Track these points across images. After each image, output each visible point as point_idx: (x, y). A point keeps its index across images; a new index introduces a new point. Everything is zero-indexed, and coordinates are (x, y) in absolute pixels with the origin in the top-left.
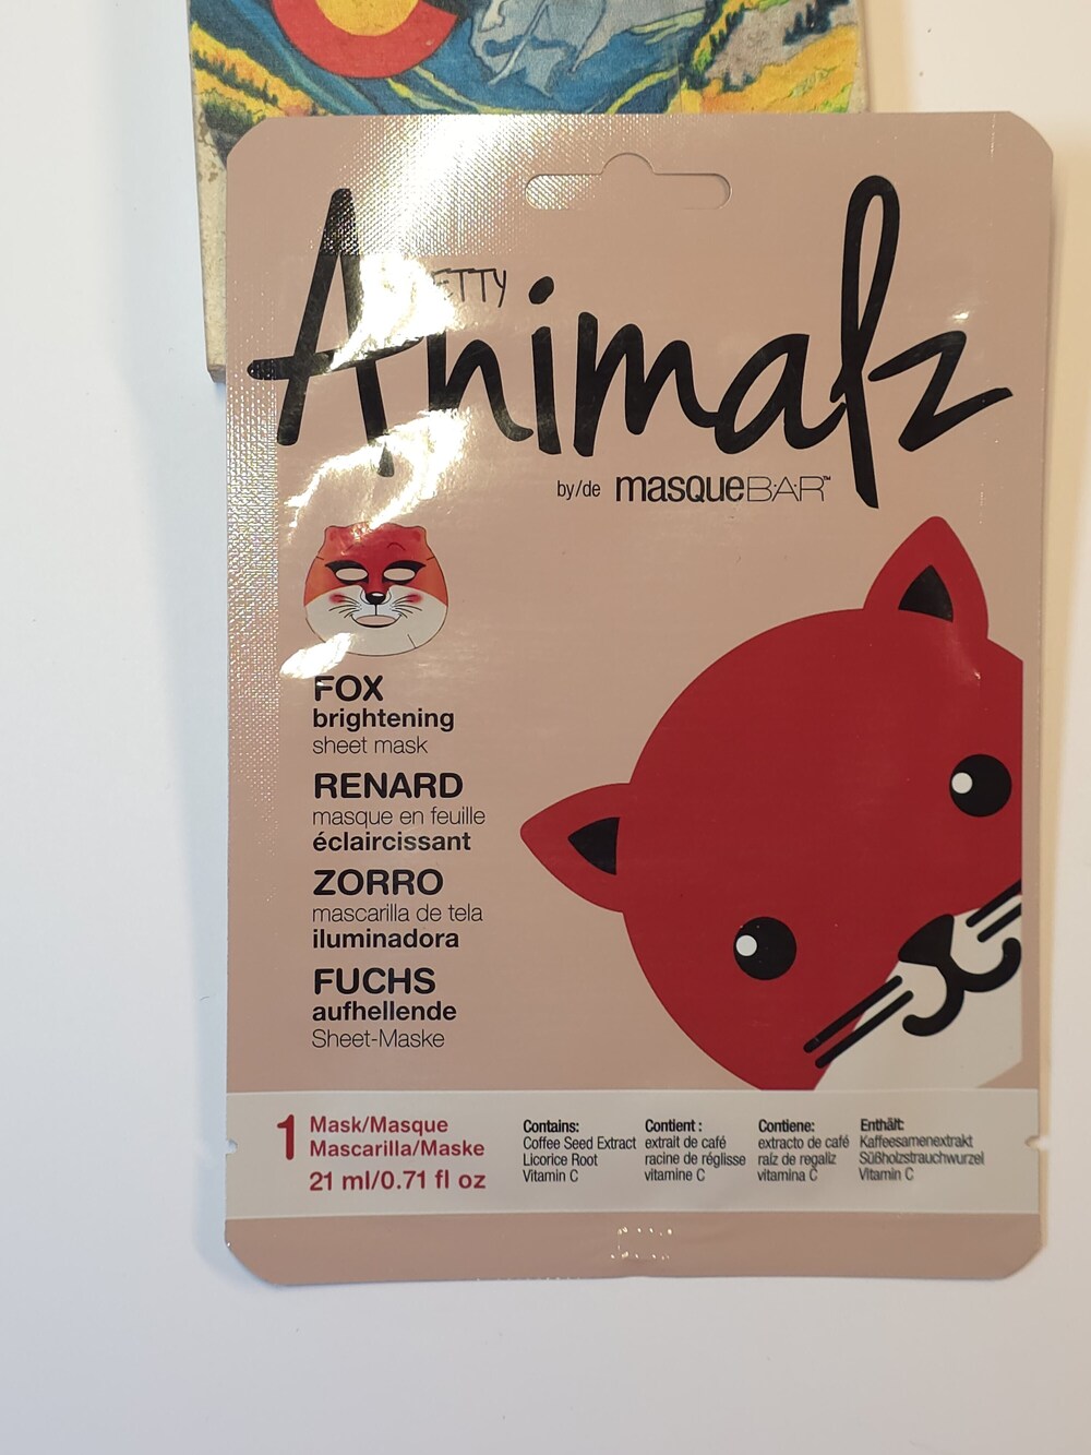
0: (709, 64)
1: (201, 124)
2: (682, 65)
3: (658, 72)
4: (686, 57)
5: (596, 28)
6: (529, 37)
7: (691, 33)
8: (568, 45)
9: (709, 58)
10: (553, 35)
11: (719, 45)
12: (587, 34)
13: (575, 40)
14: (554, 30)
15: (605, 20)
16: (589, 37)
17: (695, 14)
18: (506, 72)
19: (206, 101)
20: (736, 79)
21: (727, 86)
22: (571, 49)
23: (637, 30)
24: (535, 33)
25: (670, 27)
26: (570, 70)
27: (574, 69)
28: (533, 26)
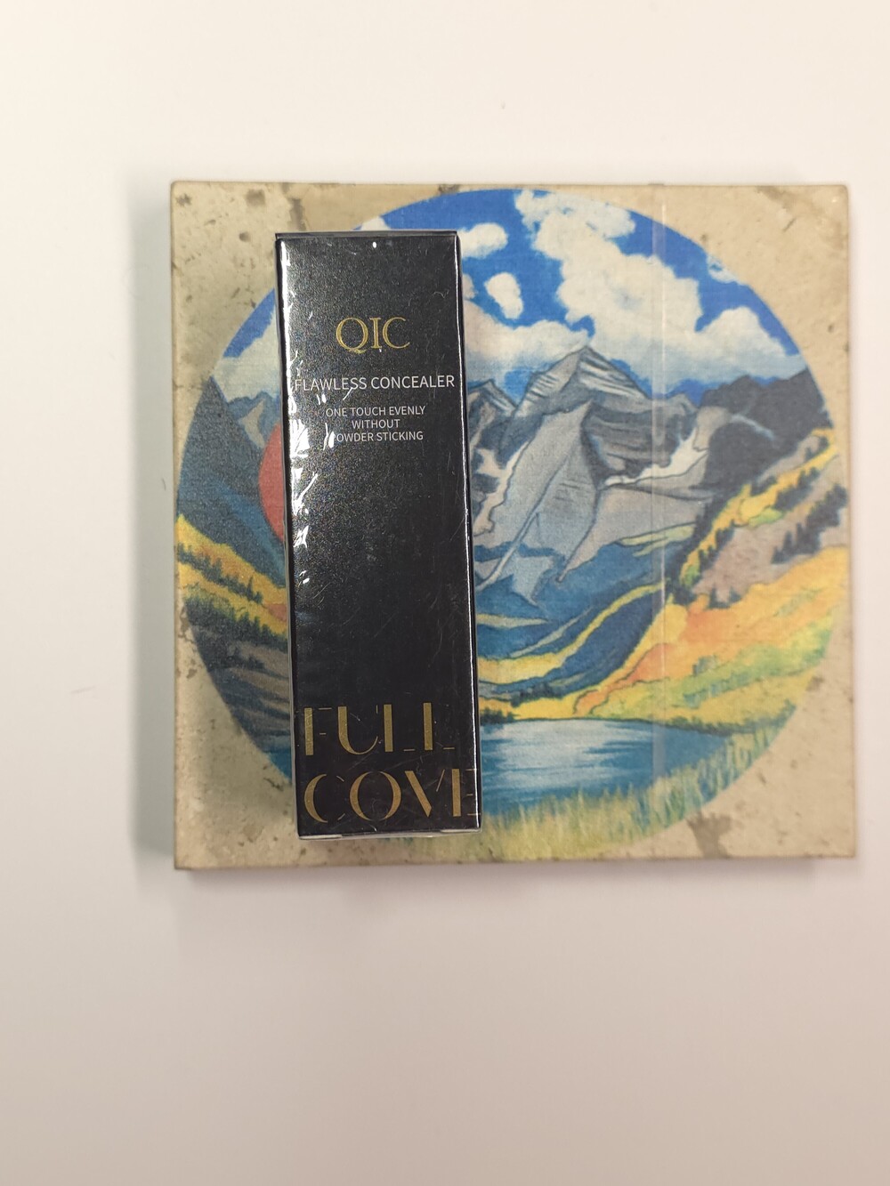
0: (696, 580)
1: (182, 619)
2: (669, 579)
3: (644, 585)
4: (673, 571)
5: (585, 538)
6: (517, 544)
7: (680, 547)
8: (556, 555)
9: (696, 573)
10: (542, 543)
11: (706, 562)
12: (576, 543)
13: (563, 549)
14: (544, 539)
15: (595, 530)
16: (578, 546)
17: (686, 528)
18: (493, 578)
19: (188, 596)
20: (722, 596)
21: (714, 603)
22: (559, 558)
23: (626, 542)
24: (524, 541)
25: (660, 540)
26: (557, 580)
27: (561, 578)
28: (522, 534)
